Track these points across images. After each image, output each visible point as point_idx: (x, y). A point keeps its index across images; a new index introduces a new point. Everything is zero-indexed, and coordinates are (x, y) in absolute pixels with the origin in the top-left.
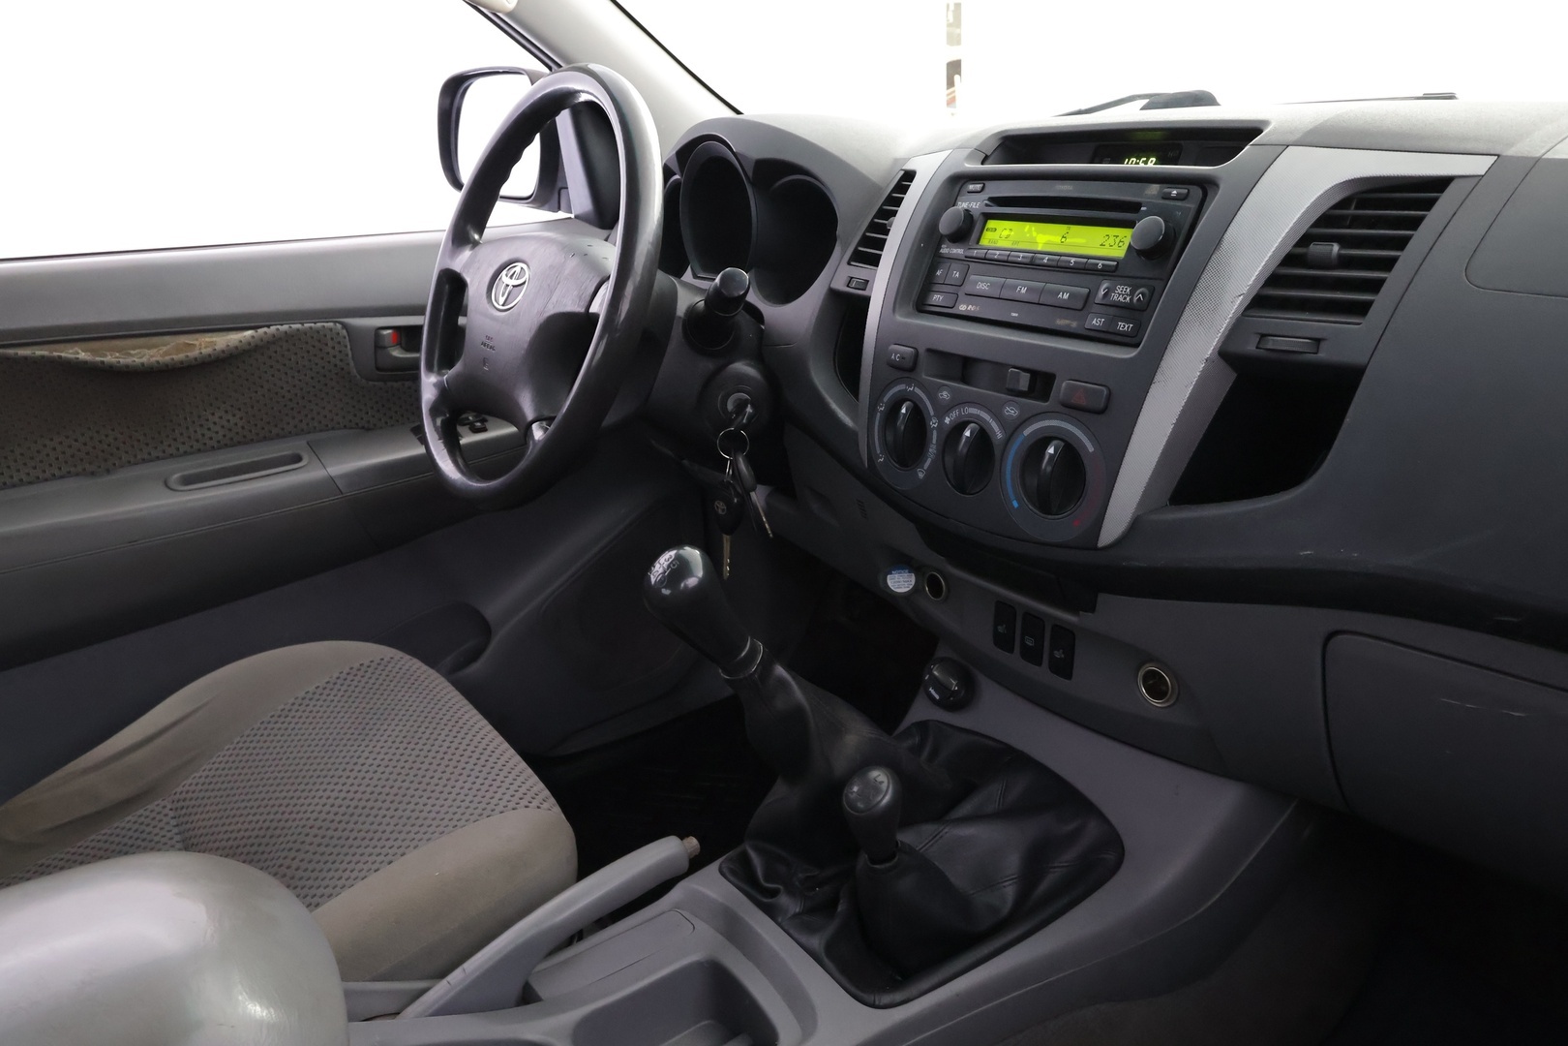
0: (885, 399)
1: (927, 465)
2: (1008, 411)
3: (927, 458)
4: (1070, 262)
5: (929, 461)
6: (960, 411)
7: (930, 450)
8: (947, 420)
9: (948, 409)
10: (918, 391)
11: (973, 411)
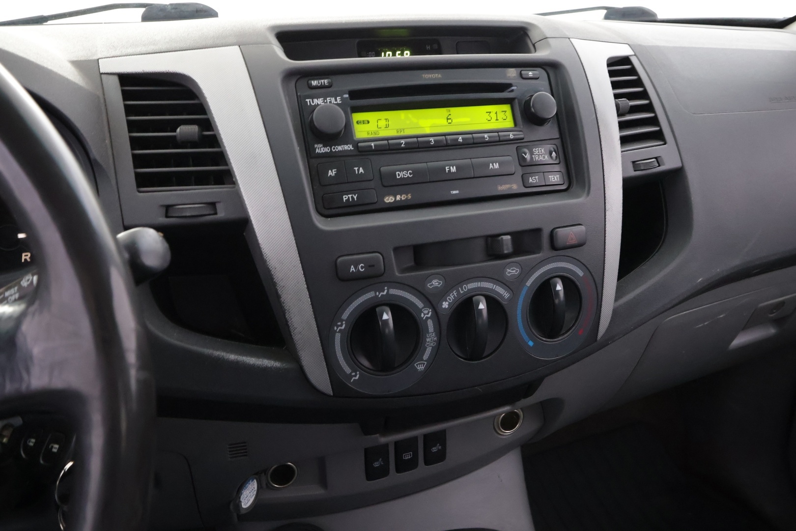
0: (345, 316)
1: (426, 356)
2: (509, 273)
3: (425, 349)
4: (484, 137)
5: (428, 351)
6: (458, 292)
7: (428, 340)
8: (445, 305)
9: (442, 294)
10: (393, 291)
11: (472, 285)
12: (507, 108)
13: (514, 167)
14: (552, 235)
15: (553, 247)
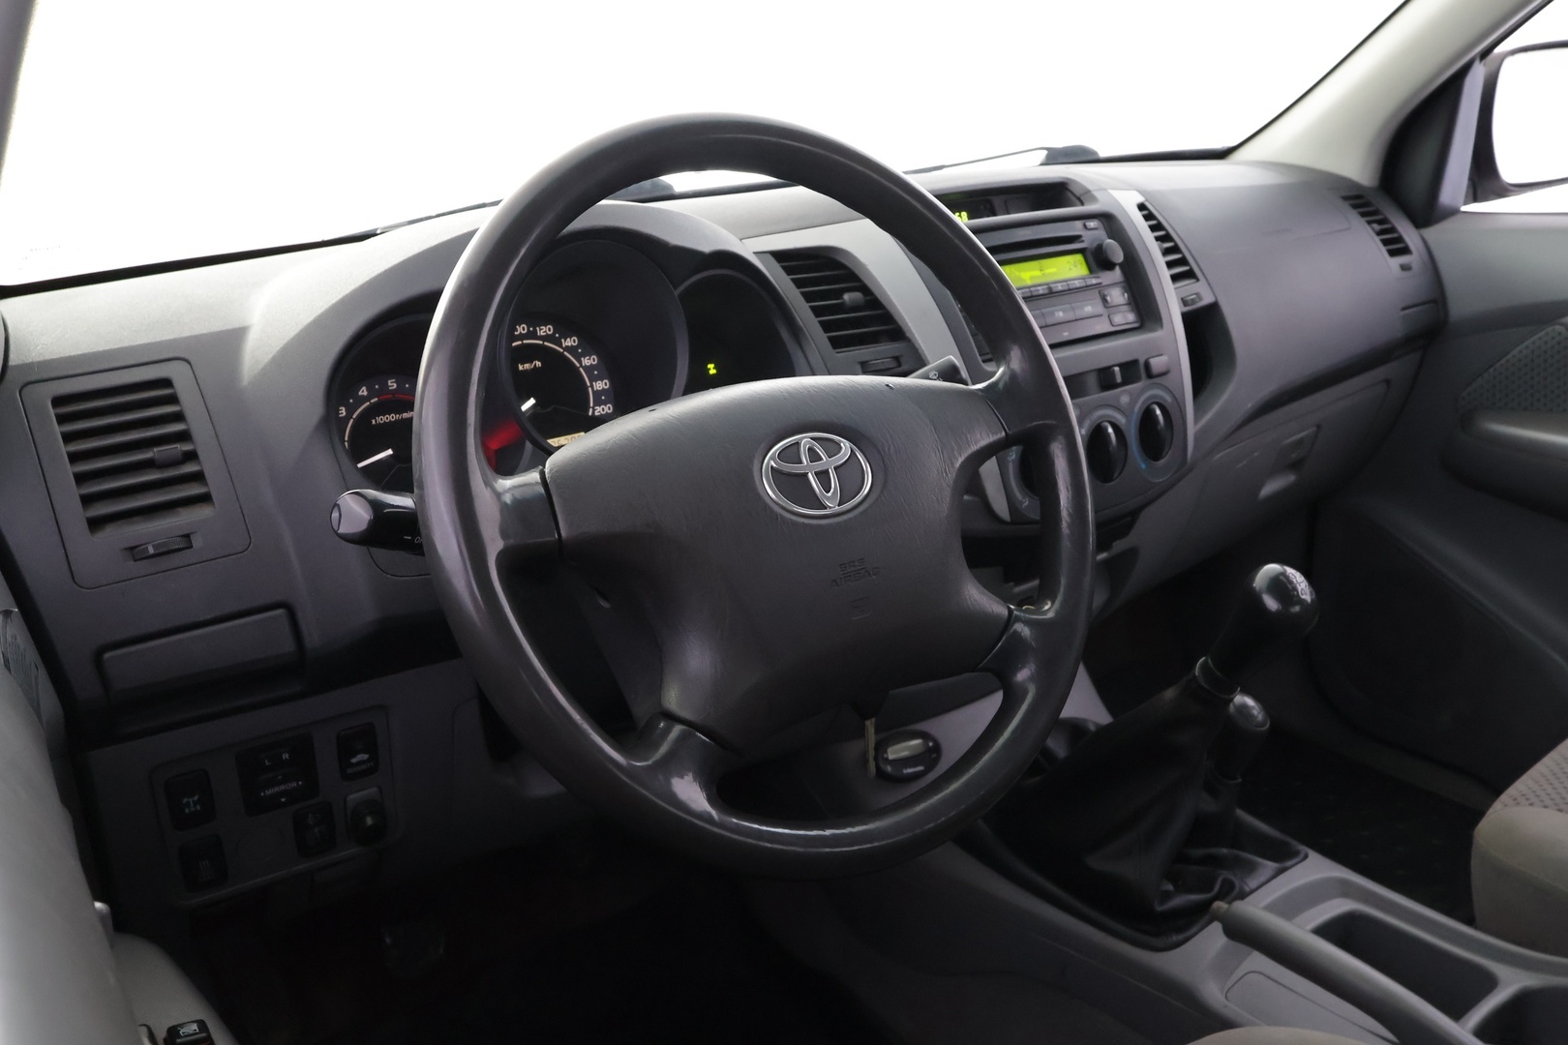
2: (1123, 400)
4: (1076, 284)
6: (1090, 419)
11: (1101, 413)
12: (1079, 257)
13: (1100, 309)
14: (1147, 365)
15: (1150, 375)
